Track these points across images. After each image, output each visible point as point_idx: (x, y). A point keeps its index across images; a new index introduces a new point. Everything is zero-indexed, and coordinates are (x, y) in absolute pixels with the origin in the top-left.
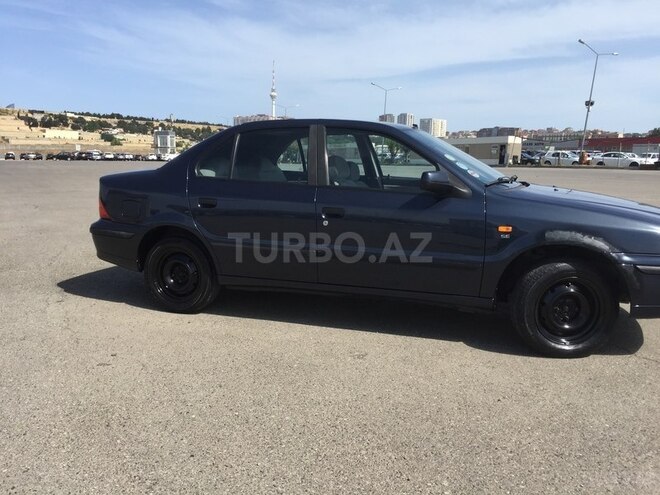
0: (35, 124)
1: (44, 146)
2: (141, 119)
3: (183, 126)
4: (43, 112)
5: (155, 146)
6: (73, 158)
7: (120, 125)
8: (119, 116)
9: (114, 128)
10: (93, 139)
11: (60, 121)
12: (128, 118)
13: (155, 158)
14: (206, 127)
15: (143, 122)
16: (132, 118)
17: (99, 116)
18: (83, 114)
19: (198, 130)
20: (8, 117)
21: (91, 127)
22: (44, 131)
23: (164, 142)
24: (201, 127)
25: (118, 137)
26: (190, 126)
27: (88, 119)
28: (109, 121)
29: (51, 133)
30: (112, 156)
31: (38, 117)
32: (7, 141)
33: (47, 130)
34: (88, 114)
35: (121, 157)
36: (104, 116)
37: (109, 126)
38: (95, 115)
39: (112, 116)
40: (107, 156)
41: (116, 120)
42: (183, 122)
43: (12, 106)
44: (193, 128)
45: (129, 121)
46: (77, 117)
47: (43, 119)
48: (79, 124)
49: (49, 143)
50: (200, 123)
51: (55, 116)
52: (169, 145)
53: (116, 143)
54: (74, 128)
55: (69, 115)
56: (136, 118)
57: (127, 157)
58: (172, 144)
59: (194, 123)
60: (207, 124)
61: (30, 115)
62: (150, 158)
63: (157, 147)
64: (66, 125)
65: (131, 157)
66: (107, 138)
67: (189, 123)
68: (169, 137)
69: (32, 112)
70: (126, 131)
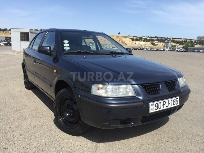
0: (134, 40)
1: (135, 46)
2: (164, 38)
3: (177, 40)
4: (136, 37)
5: (164, 46)
6: (138, 50)
7: (157, 40)
8: (157, 37)
9: (155, 41)
10: (149, 44)
11: (140, 39)
12: (160, 38)
13: (162, 50)
14: (186, 40)
15: (164, 39)
16: (161, 38)
17: (151, 37)
18: (147, 37)
19: (182, 41)
20: (128, 38)
21: (148, 41)
22: (136, 42)
23: (167, 45)
24: (184, 40)
25: (156, 44)
26: (180, 40)
27: (148, 38)
28: (154, 39)
29: (138, 42)
30: (149, 49)
31: (135, 38)
32: (126, 45)
33: (137, 41)
34: (148, 37)
35: (152, 49)
36: (153, 37)
37: (154, 40)
38: (150, 37)
39: (155, 37)
40: (148, 49)
41: (156, 38)
42: (178, 38)
43: (130, 35)
44: (181, 40)
45: (160, 39)
46: (145, 38)
47: (136, 38)
48: (146, 40)
49: (136, 45)
50: (184, 39)
51: (139, 38)
52: (169, 46)
53: (155, 45)
54: (144, 41)
55: (143, 37)
56: (162, 38)
57: (154, 49)
58: (170, 46)
59: (182, 39)
60: (186, 39)
61: (133, 38)
62: (161, 50)
63: (165, 47)
64: (142, 40)
65: (155, 49)
66: (153, 44)
67: (180, 39)
68: (169, 43)
69: (133, 37)
70: (158, 42)
